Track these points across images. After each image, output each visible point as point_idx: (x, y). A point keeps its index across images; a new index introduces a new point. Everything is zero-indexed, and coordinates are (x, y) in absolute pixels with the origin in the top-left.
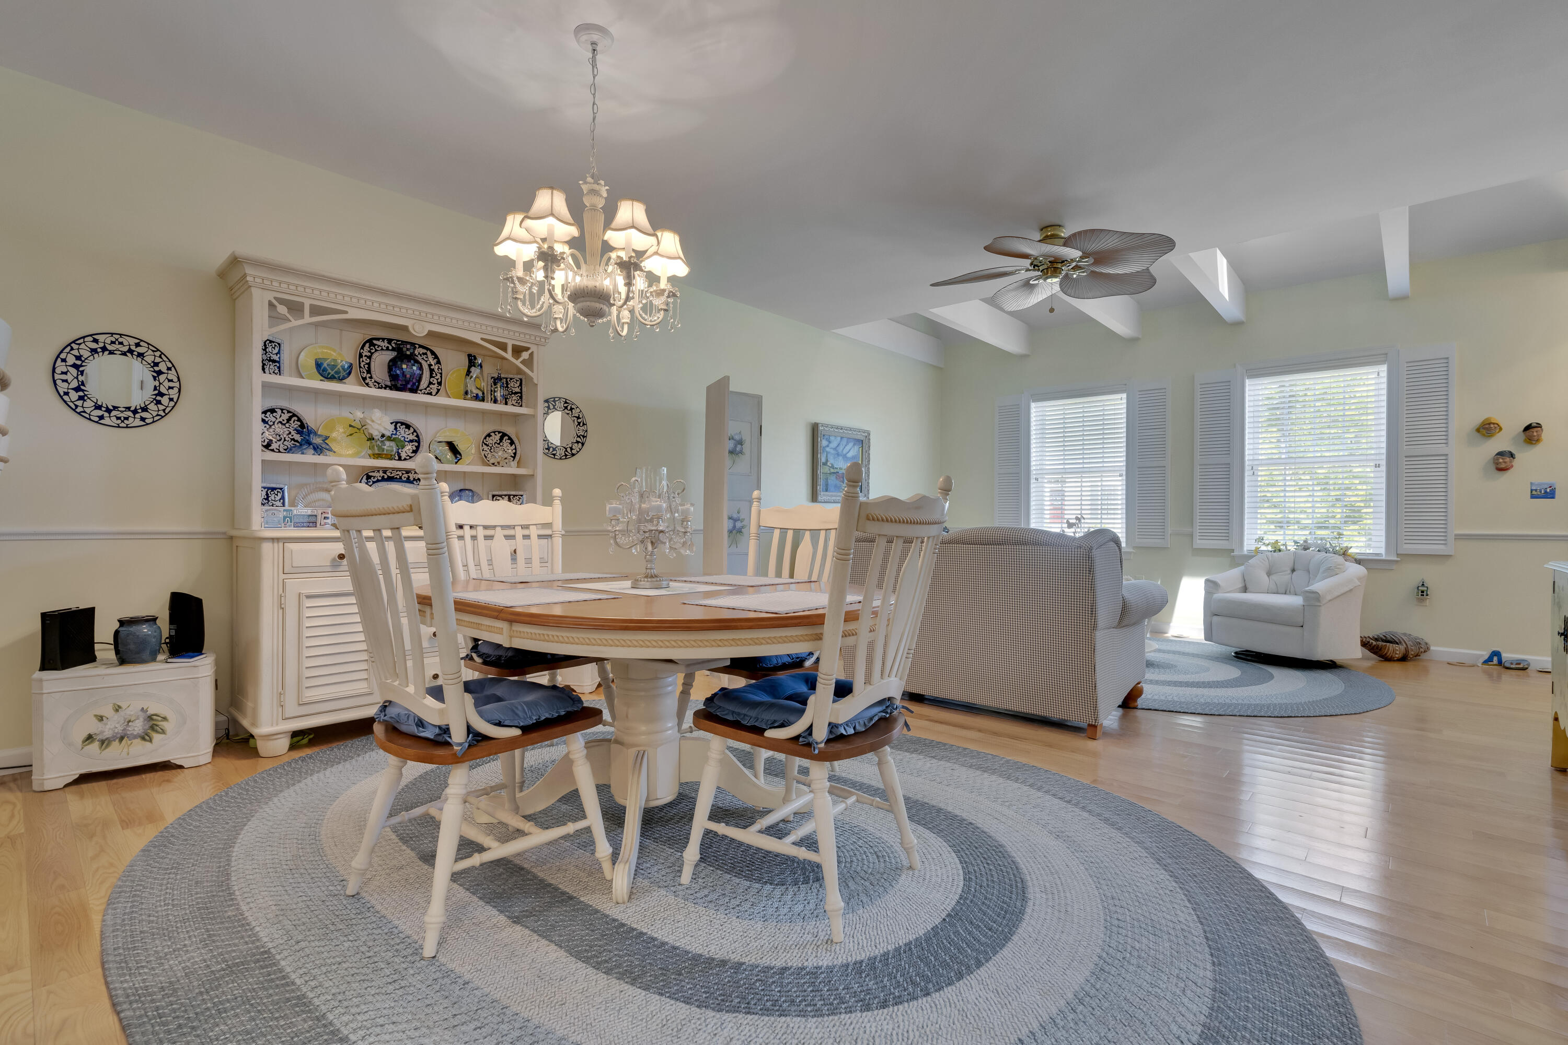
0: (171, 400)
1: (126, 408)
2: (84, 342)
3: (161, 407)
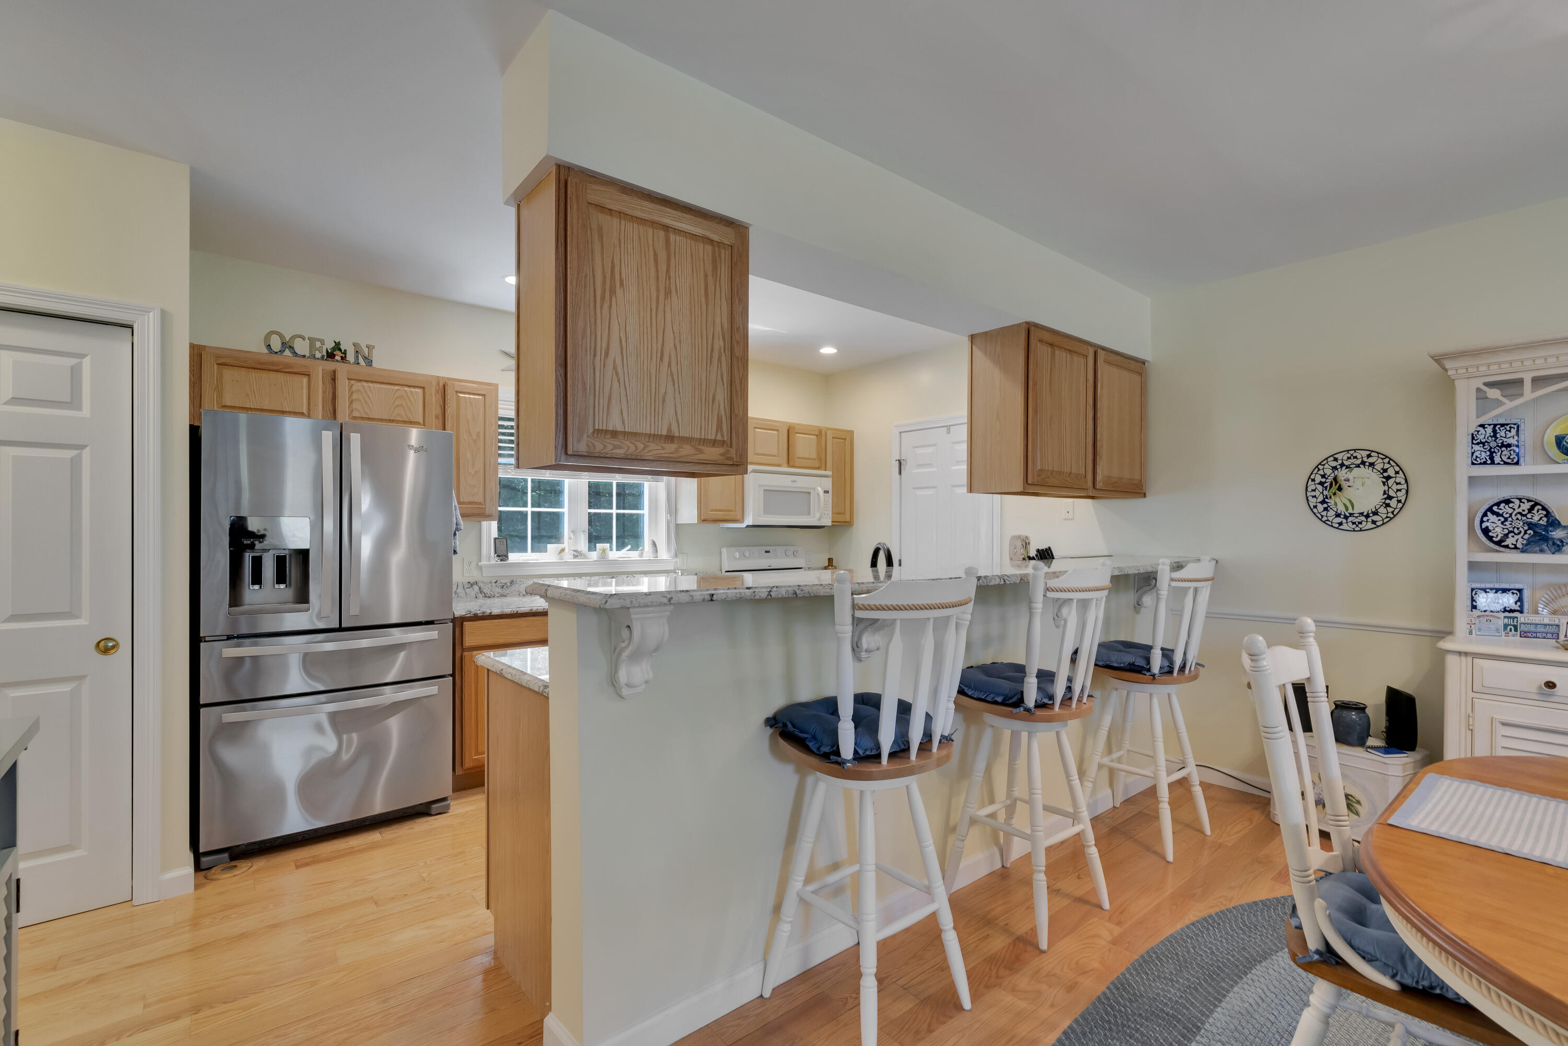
0: (1399, 501)
1: (1360, 514)
2: (1327, 462)
3: (1390, 510)
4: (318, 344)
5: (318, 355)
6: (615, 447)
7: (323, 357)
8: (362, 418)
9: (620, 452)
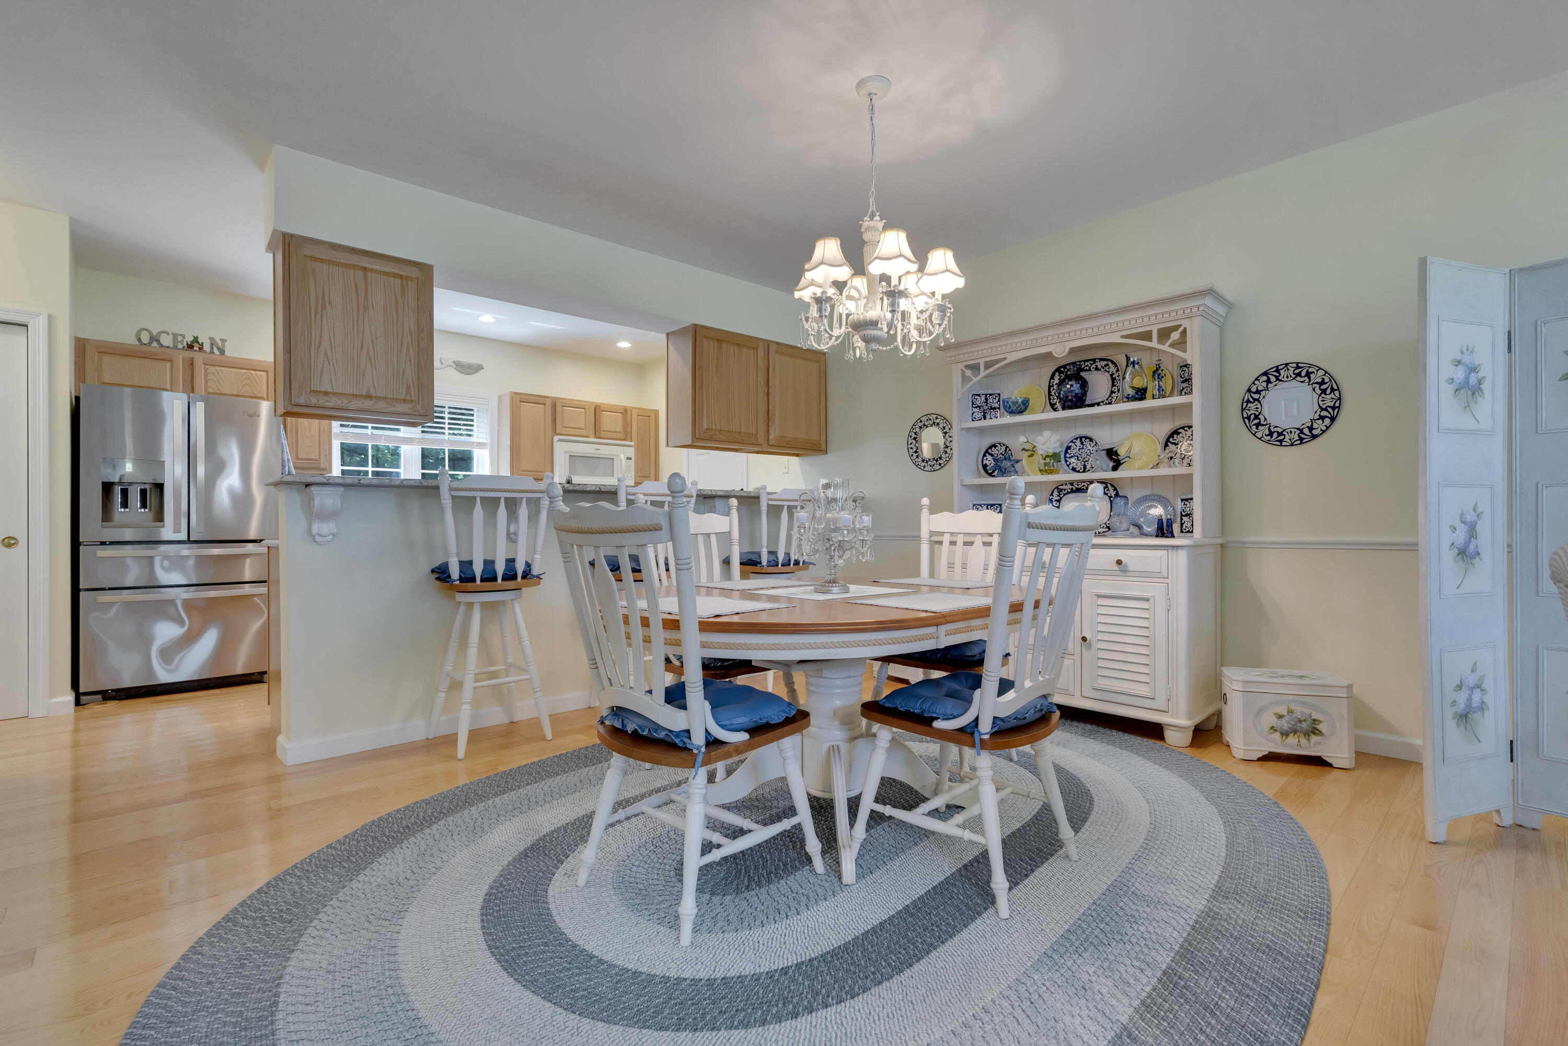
4: (180, 338)
5: (180, 346)
6: (326, 401)
7: (184, 347)
8: (216, 394)
9: (331, 404)
